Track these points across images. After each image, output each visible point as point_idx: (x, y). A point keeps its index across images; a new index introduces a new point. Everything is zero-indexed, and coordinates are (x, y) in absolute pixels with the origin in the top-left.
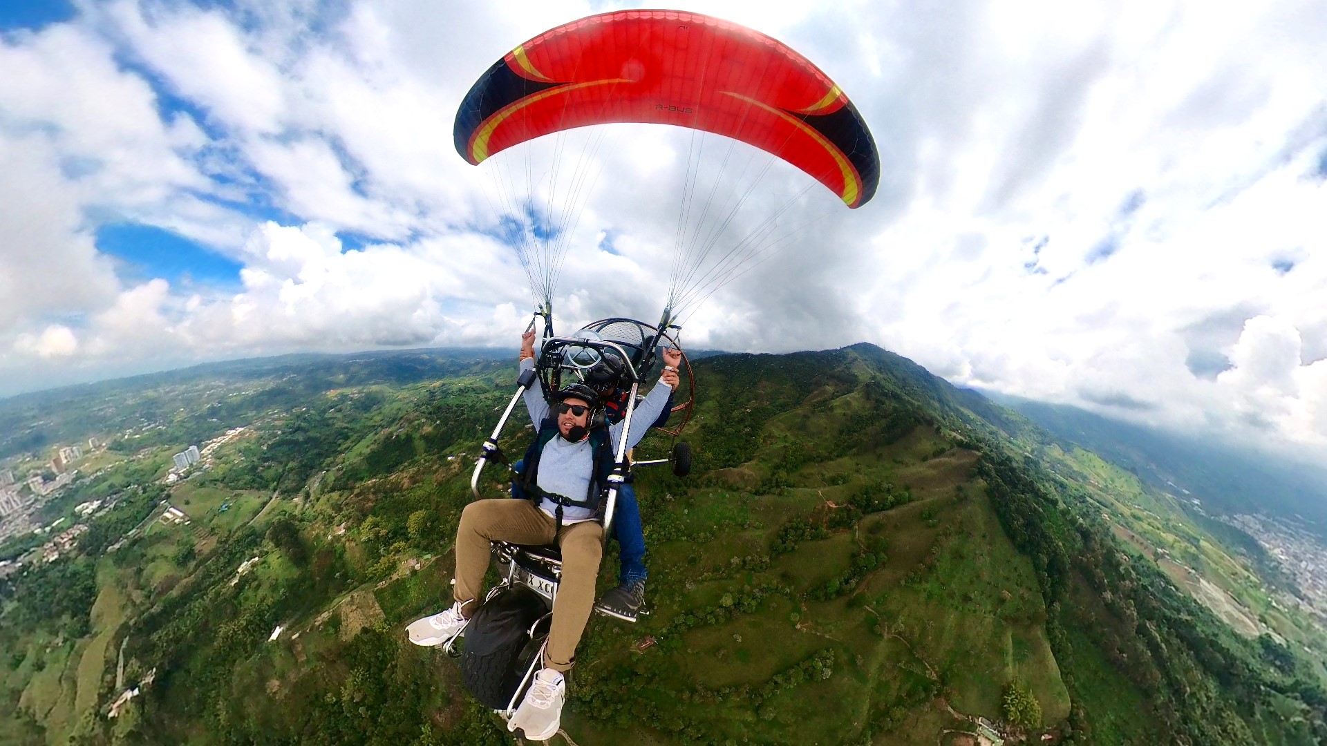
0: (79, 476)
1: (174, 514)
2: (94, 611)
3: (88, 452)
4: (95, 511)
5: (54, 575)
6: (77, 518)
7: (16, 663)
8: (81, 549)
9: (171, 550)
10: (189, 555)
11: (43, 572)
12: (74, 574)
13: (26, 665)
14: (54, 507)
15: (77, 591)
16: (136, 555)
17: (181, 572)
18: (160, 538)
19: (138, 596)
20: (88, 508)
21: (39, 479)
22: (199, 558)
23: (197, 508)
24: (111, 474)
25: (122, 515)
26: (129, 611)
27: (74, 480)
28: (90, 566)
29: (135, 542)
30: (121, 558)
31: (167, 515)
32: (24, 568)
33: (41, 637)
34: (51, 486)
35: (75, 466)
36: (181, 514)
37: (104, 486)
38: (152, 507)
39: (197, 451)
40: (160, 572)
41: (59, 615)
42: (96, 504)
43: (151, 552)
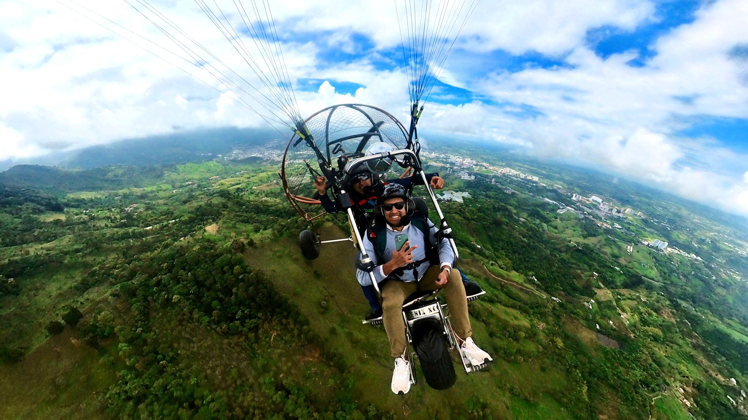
0: (626, 218)
1: (630, 249)
2: (590, 238)
3: (636, 215)
4: (618, 228)
5: (595, 227)
6: (612, 225)
7: (573, 227)
8: (605, 230)
9: (616, 251)
10: (617, 257)
11: (595, 224)
12: (597, 231)
13: (574, 229)
14: (612, 218)
15: (593, 233)
16: (609, 243)
17: (610, 256)
18: (619, 248)
19: (598, 246)
20: (617, 225)
21: (616, 210)
22: (617, 260)
23: (637, 256)
24: (633, 225)
25: (621, 234)
26: (592, 245)
27: (623, 218)
28: (601, 234)
29: (614, 241)
30: (607, 239)
31: (629, 247)
32: (593, 221)
33: (579, 229)
34: (617, 214)
35: (628, 215)
36: (631, 251)
37: (627, 226)
38: (629, 242)
39: (666, 246)
40: (607, 250)
41: (586, 231)
42: (620, 227)
43: (613, 246)
